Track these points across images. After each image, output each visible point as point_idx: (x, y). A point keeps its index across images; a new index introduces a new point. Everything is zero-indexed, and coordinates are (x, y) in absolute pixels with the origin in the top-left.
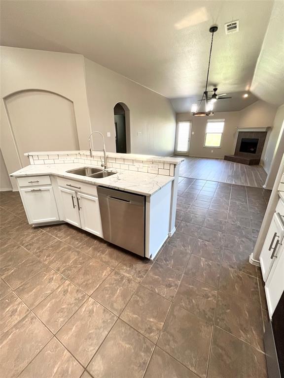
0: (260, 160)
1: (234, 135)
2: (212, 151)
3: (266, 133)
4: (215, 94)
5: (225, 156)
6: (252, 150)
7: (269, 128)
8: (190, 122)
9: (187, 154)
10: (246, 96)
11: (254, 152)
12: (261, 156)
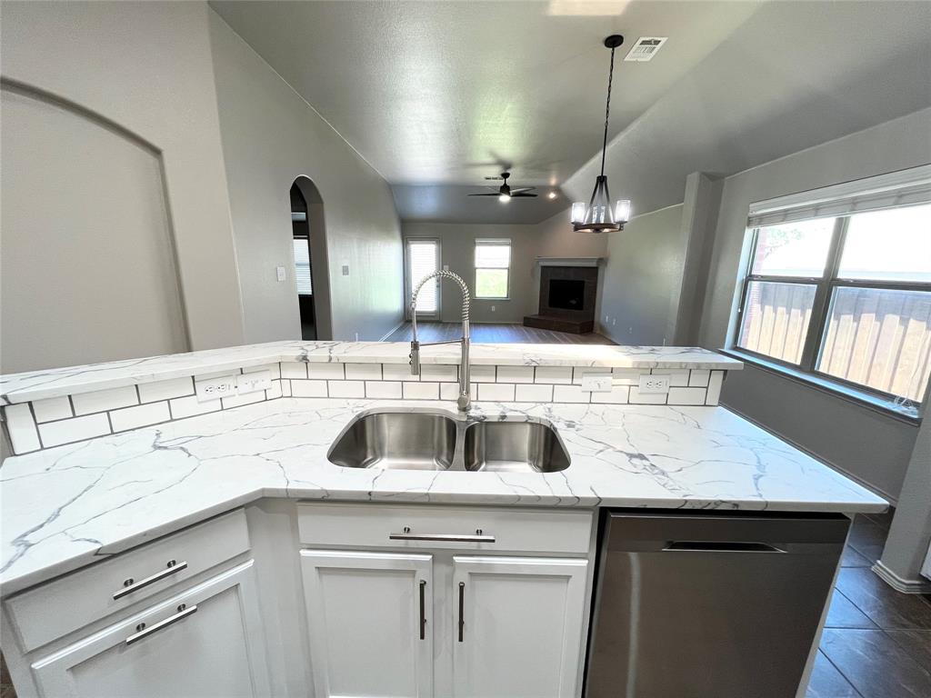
0: (593, 322)
1: (533, 271)
2: (493, 308)
3: (596, 269)
4: (505, 184)
5: (525, 318)
6: (574, 302)
7: (602, 261)
8: (438, 243)
9: (437, 319)
10: (552, 196)
11: (579, 306)
12: (594, 314)
